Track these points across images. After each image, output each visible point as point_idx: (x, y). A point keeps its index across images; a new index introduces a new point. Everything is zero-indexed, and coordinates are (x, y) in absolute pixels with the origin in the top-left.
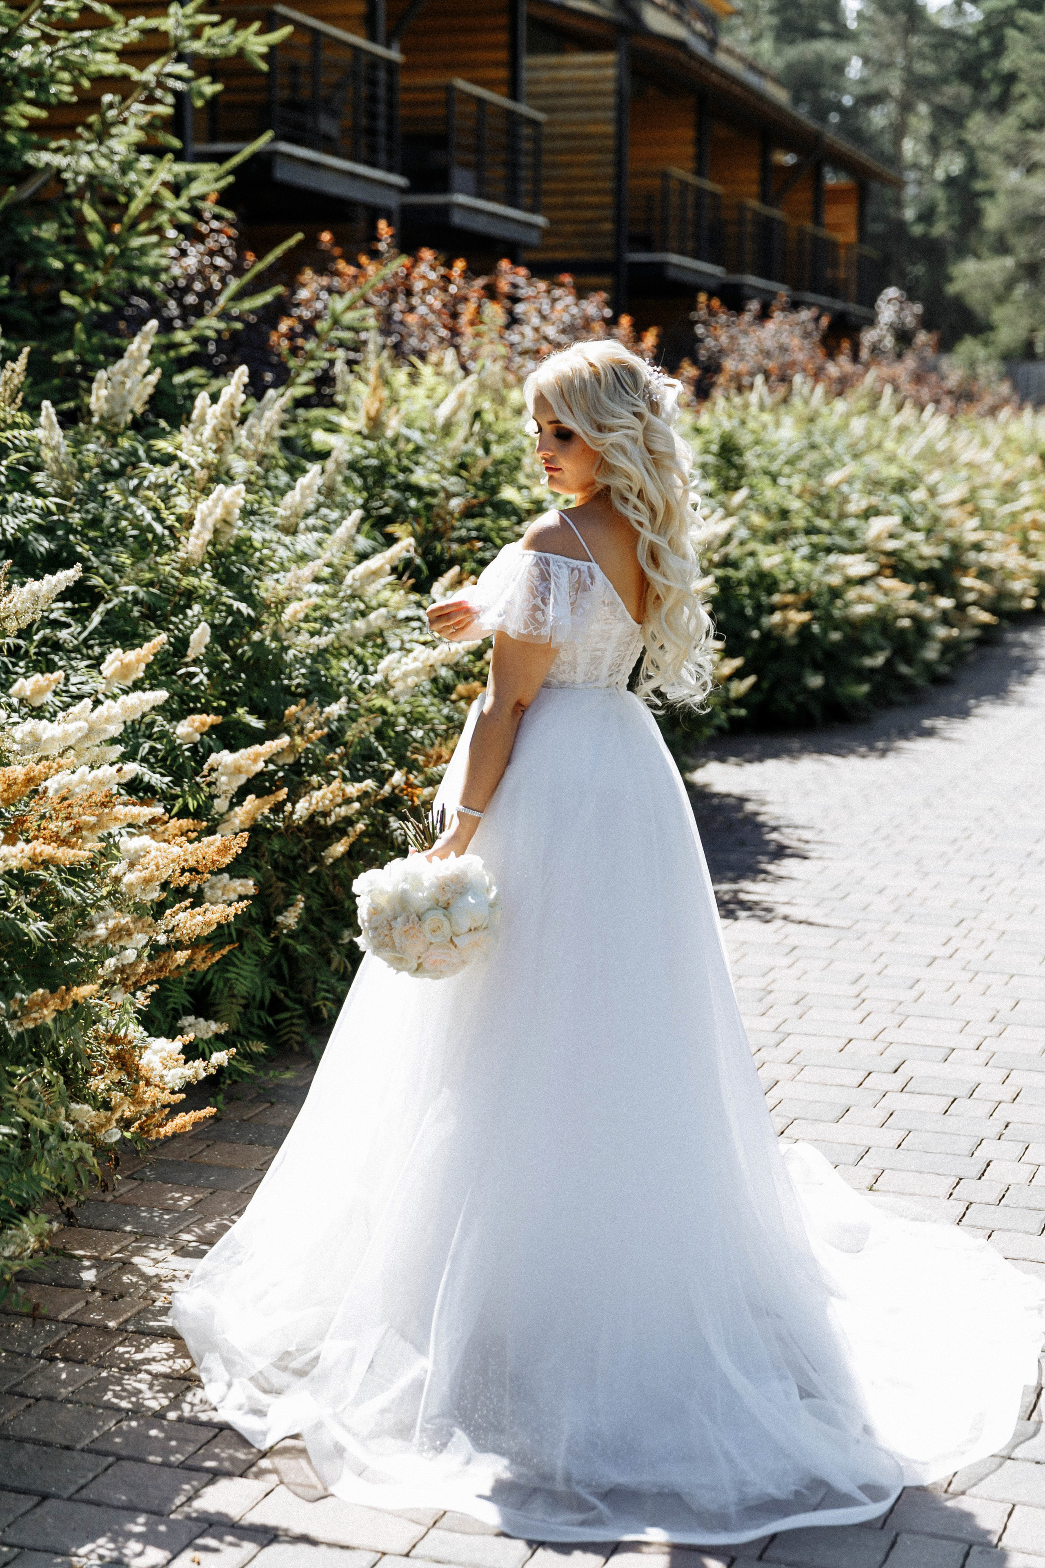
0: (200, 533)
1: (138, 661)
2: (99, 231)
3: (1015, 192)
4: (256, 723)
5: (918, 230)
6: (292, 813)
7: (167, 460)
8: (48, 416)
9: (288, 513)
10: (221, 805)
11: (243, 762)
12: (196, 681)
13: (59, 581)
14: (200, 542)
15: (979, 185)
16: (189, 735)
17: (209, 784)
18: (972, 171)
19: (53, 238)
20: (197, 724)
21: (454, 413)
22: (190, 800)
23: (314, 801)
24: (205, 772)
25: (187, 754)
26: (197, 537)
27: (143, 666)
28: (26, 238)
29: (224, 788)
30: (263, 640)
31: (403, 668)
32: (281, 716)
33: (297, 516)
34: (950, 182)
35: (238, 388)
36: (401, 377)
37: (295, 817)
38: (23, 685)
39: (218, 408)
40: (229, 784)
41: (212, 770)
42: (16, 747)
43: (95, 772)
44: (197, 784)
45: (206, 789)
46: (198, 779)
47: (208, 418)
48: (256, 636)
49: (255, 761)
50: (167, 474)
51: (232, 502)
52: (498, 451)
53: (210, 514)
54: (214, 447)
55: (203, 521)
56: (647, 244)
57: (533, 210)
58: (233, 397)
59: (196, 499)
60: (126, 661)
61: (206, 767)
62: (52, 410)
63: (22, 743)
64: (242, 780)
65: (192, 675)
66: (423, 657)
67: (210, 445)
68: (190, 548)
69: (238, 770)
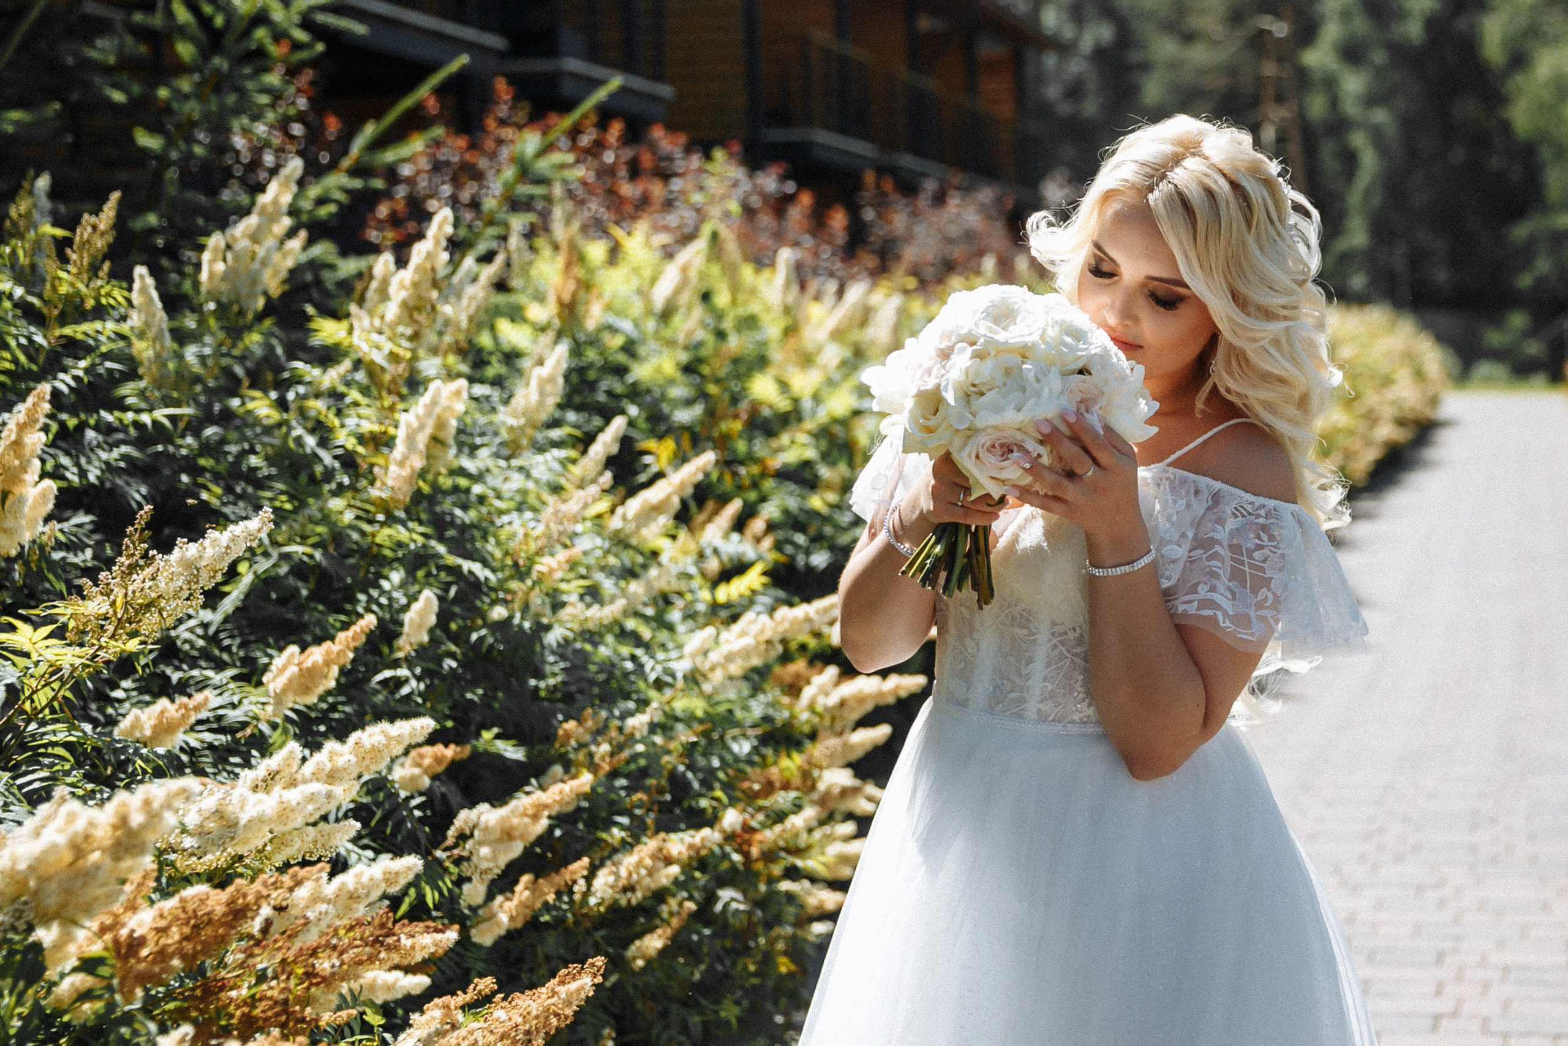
0: (406, 458)
1: (327, 663)
2: (192, 39)
3: (1174, 65)
4: (513, 752)
5: (1065, 109)
6: (587, 894)
7: (327, 357)
8: (144, 290)
9: (522, 421)
10: (473, 893)
11: (515, 821)
12: (405, 690)
13: (234, 539)
14: (405, 472)
15: (1135, 57)
16: (413, 779)
17: (458, 861)
18: (1125, 39)
19: (112, 60)
20: (427, 761)
21: (678, 291)
22: (428, 890)
23: (623, 873)
24: (450, 841)
25: (417, 813)
26: (401, 464)
27: (335, 671)
28: (70, 61)
29: (485, 865)
30: (511, 617)
31: (725, 649)
32: (550, 737)
33: (535, 427)
34: (1100, 54)
35: (437, 243)
36: (597, 251)
37: (593, 901)
38: (137, 719)
39: (407, 275)
40: (494, 857)
41: (463, 837)
42: (188, 842)
43: (339, 879)
44: (439, 862)
45: (453, 869)
46: (439, 854)
47: (392, 290)
48: (498, 613)
49: (535, 817)
50: (330, 378)
51: (448, 408)
52: (734, 343)
53: (422, 427)
54: (409, 331)
55: (411, 439)
56: (784, 119)
57: (658, 78)
58: (430, 256)
59: (392, 408)
60: (308, 663)
61: (451, 833)
62: (150, 281)
63: (201, 832)
64: (516, 850)
65: (399, 682)
66: (755, 628)
67: (401, 329)
68: (390, 482)
69: (508, 835)
